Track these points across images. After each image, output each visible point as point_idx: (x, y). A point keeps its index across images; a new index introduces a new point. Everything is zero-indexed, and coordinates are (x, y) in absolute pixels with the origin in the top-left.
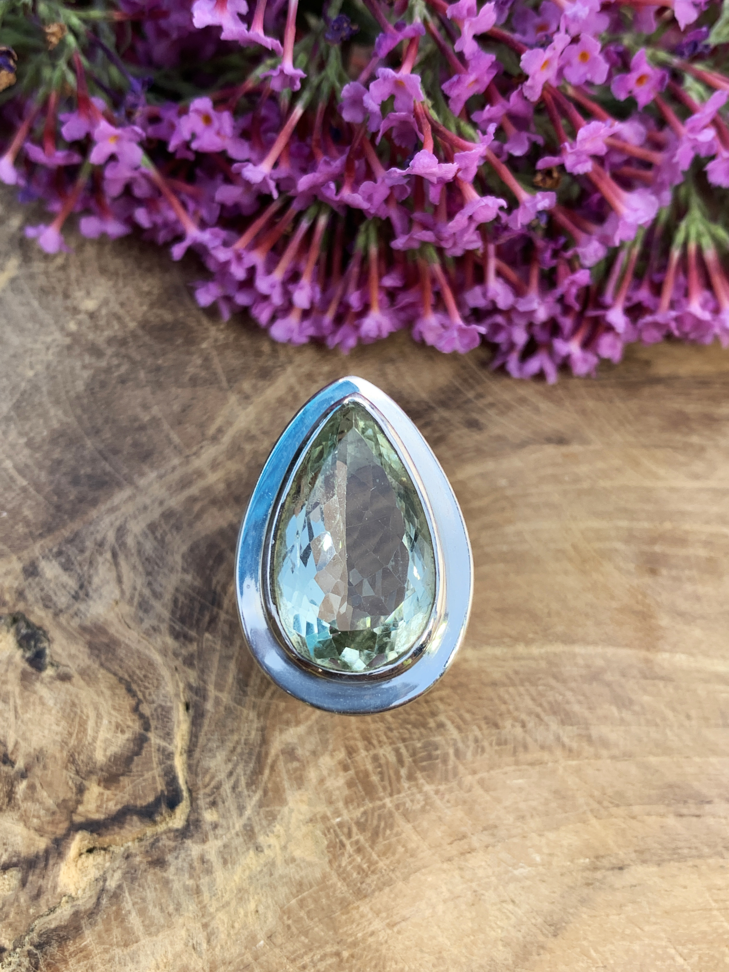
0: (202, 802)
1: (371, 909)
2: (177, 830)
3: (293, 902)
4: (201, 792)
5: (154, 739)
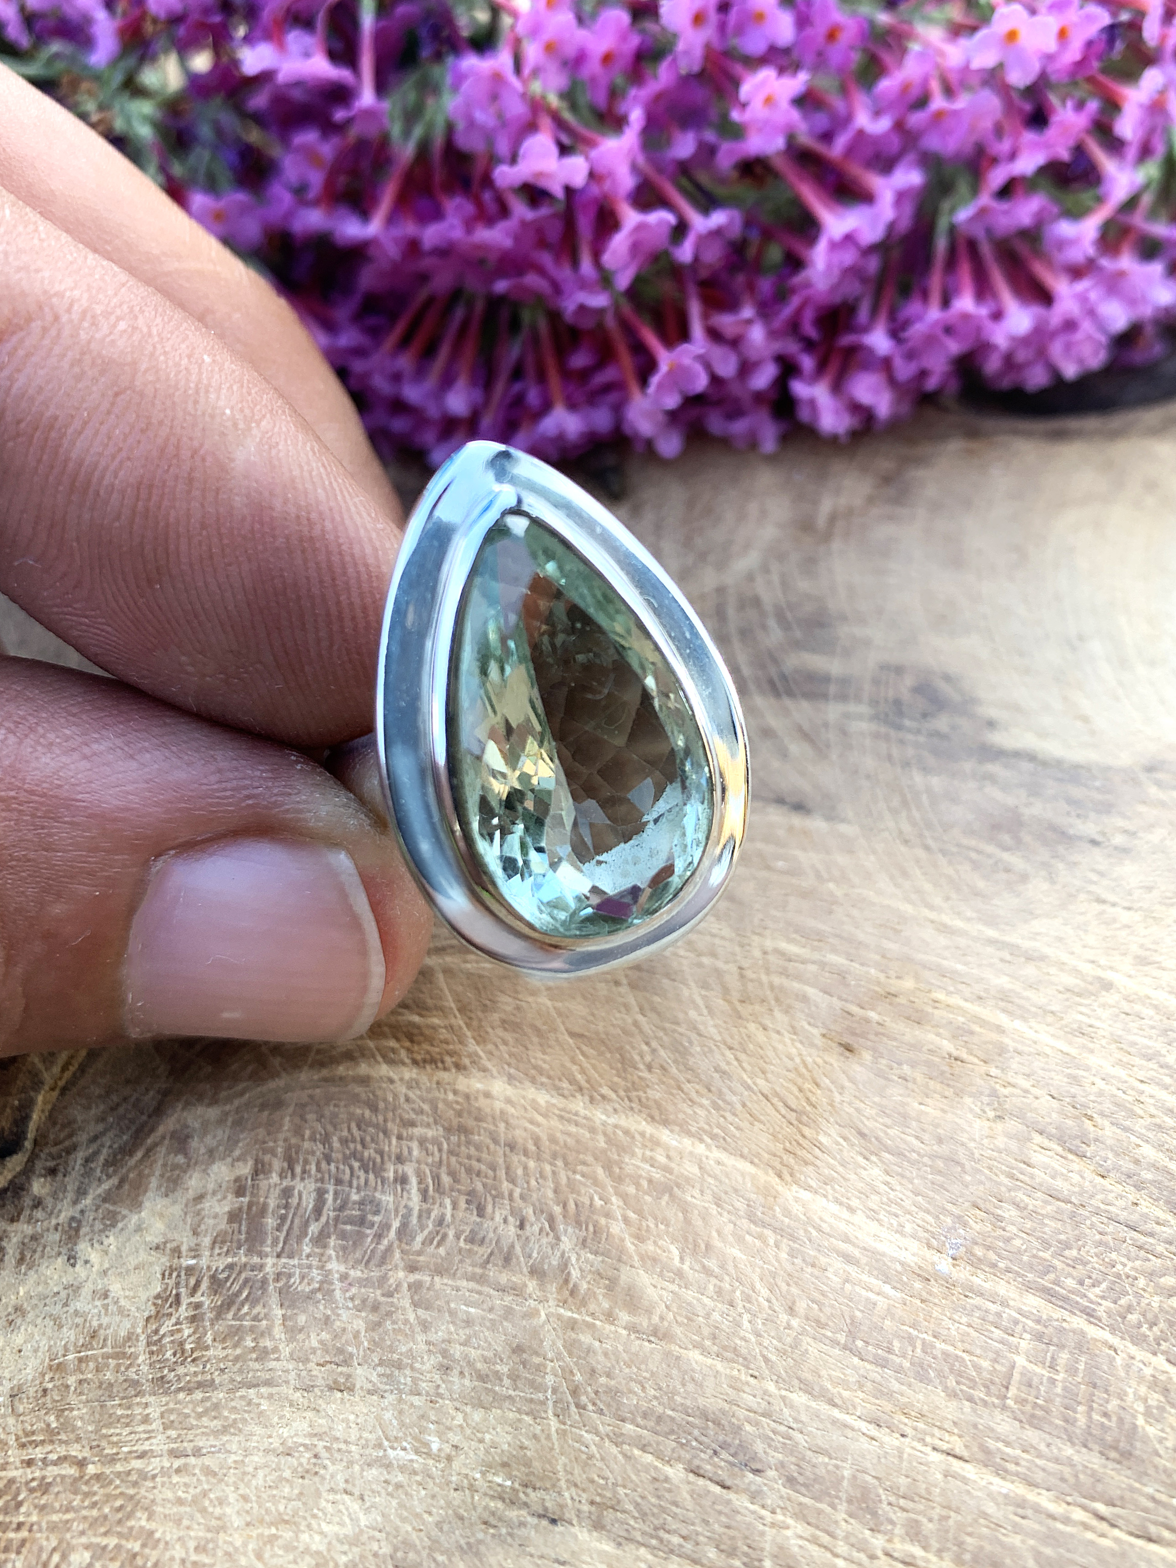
0: (40, 1164)
3: (71, 1356)
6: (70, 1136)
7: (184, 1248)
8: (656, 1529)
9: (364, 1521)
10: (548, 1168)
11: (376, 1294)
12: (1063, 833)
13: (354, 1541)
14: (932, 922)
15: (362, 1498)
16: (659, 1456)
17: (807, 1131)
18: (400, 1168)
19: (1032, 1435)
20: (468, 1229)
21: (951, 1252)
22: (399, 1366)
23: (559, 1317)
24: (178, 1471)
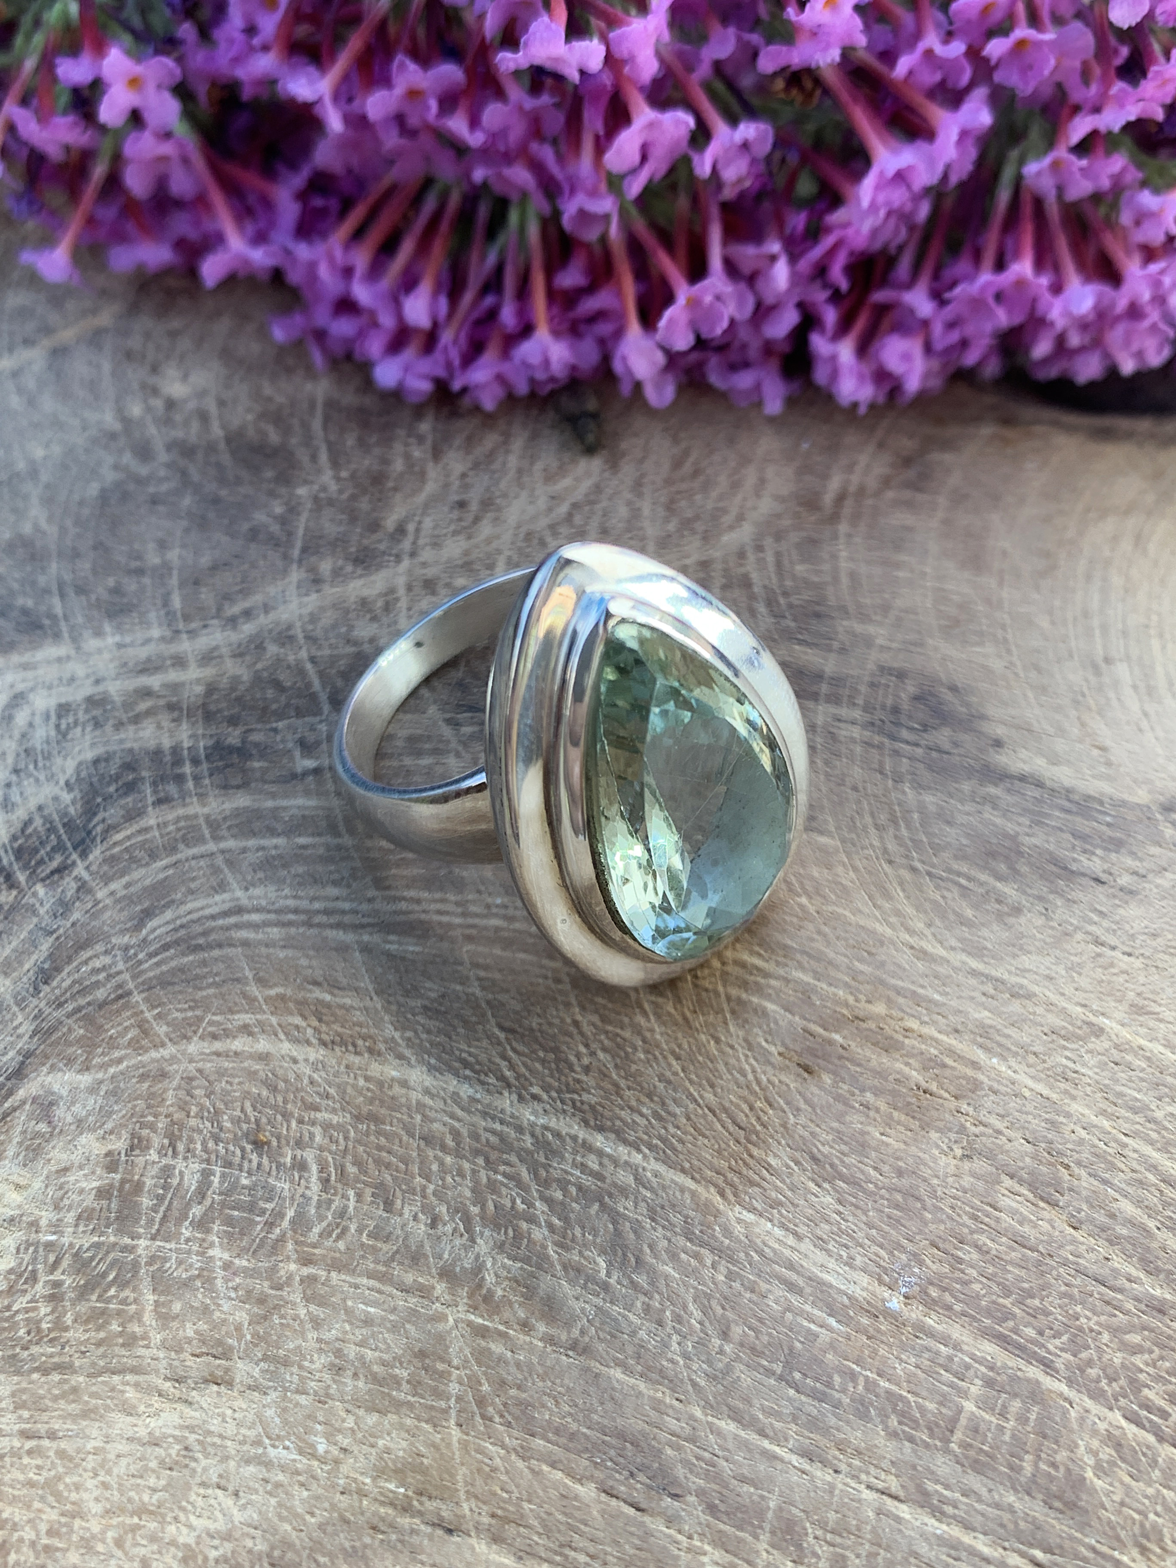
7: (43, 1223)
8: (562, 1546)
9: (238, 1516)
10: (466, 1165)
11: (264, 1286)
12: (1065, 868)
13: (227, 1537)
14: (912, 948)
15: (236, 1494)
16: (570, 1474)
17: (755, 1152)
18: (299, 1153)
19: (974, 1481)
20: (372, 1224)
21: (904, 1290)
22: (286, 1363)
23: (470, 1324)
24: (30, 1452)
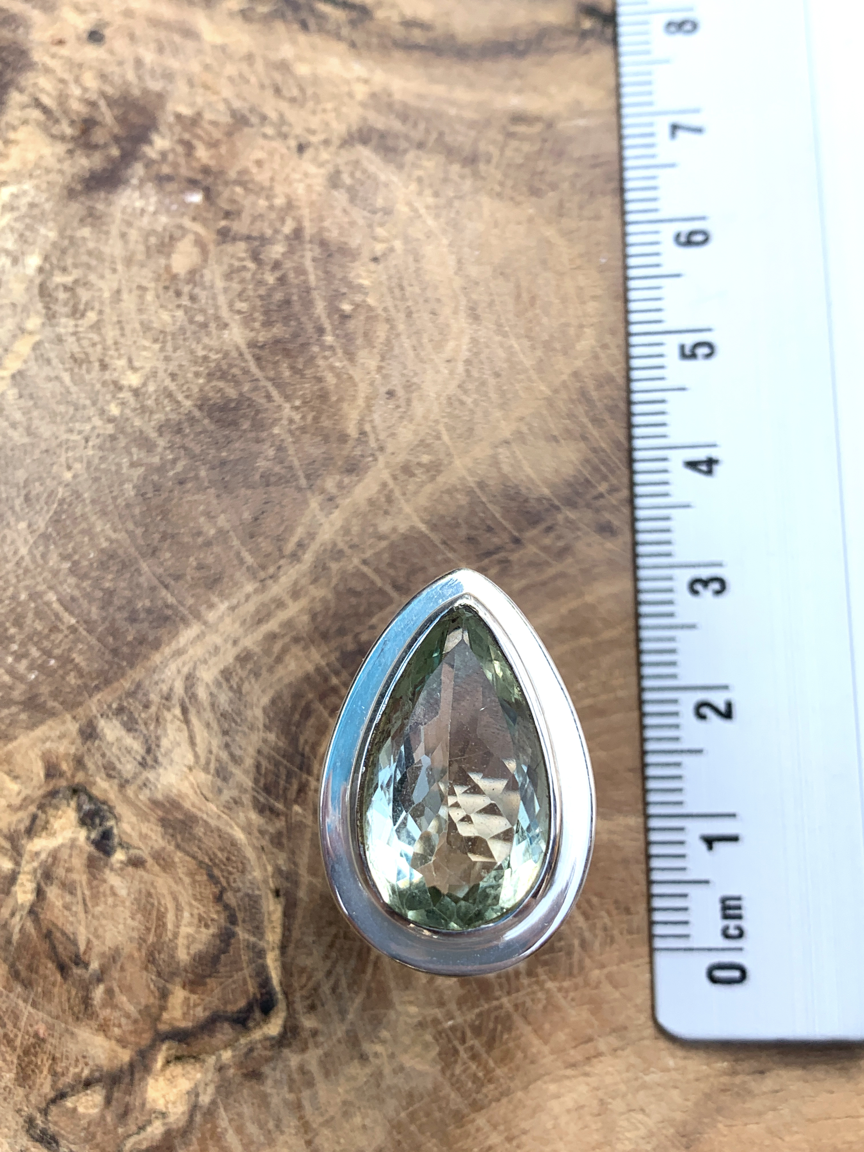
0: (299, 1006)
1: (489, 1121)
2: (273, 1038)
3: (403, 1115)
4: (298, 994)
5: (242, 934)
6: (309, 978)
7: (440, 1016)
